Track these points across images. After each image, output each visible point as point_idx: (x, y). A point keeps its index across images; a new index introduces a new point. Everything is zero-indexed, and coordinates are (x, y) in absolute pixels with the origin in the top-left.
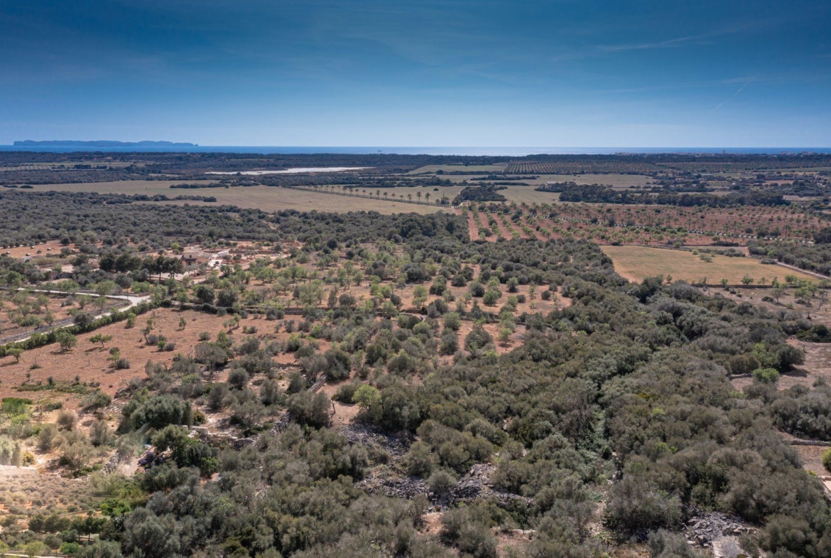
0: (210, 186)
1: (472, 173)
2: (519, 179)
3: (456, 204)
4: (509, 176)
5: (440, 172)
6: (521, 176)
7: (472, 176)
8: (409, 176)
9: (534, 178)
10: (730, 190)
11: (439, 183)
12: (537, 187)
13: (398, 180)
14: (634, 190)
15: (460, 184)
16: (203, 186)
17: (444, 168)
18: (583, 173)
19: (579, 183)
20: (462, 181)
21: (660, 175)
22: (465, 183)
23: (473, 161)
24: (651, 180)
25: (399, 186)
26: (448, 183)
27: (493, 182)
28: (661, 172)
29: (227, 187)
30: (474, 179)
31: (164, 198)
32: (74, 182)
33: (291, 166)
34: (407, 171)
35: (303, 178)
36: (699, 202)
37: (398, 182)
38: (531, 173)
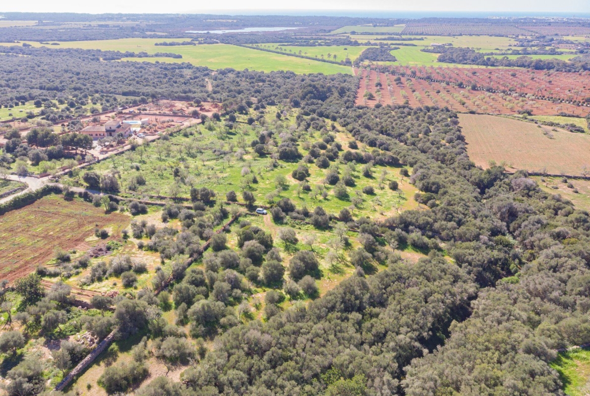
0: (183, 44)
1: (377, 34)
2: (410, 39)
3: (357, 64)
4: (404, 37)
5: (353, 33)
6: (413, 37)
7: (375, 37)
8: (330, 35)
9: (422, 39)
10: (576, 53)
11: (350, 43)
12: (423, 48)
13: (320, 39)
14: (498, 52)
15: (366, 44)
16: (179, 44)
17: (357, 28)
18: (461, 35)
19: (456, 46)
20: (366, 41)
21: (520, 37)
22: (368, 44)
23: (380, 23)
24: (513, 42)
25: (320, 45)
26: (356, 44)
27: (390, 42)
28: (522, 35)
29: (195, 45)
30: (377, 39)
31: (146, 55)
32: (91, 40)
33: (247, 26)
34: (330, 31)
35: (251, 37)
36: (549, 66)
37: (319, 41)
38: (420, 34)
